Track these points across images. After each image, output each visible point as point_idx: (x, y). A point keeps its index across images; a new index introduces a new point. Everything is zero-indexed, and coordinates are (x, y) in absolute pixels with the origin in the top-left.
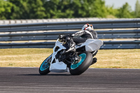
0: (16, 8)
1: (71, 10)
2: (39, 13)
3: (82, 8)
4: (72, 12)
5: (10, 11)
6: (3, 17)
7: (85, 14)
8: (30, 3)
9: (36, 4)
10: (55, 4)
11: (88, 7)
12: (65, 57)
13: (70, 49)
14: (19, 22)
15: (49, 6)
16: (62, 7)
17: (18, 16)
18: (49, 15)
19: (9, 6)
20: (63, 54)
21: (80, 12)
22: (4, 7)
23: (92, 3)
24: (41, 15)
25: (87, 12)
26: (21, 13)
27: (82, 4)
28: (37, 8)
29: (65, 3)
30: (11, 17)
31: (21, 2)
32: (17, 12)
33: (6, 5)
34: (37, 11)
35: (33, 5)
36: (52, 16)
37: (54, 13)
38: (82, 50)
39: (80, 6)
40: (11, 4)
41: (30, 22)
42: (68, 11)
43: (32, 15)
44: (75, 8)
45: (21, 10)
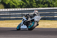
0: (24, 4)
1: (47, 4)
2: (34, 5)
3: (51, 4)
4: (47, 5)
5: (22, 5)
6: (19, 7)
7: (52, 6)
8: (30, 1)
9: (32, 2)
10: (40, 2)
11: (54, 3)
12: (26, 23)
13: (28, 20)
14: (25, 9)
15: (38, 3)
16: (43, 3)
17: (25, 7)
18: (38, 6)
19: (21, 3)
20: (26, 22)
21: (50, 5)
22: (20, 3)
23: (55, 1)
24: (35, 6)
25: (53, 5)
26: (27, 5)
27: (51, 2)
28: (33, 3)
29: (45, 1)
30: (22, 7)
31: (27, 1)
32: (25, 5)
33: (20, 2)
34: (33, 5)
35: (31, 2)
36: (39, 7)
37: (40, 5)
38: (33, 20)
39: (50, 2)
40: (22, 2)
41: (30, 9)
42: (45, 5)
43: (31, 6)
44: (48, 3)
45: (26, 4)
